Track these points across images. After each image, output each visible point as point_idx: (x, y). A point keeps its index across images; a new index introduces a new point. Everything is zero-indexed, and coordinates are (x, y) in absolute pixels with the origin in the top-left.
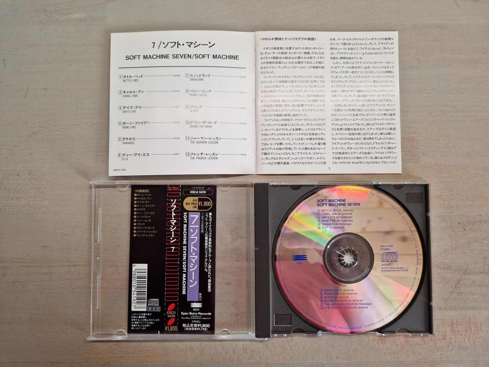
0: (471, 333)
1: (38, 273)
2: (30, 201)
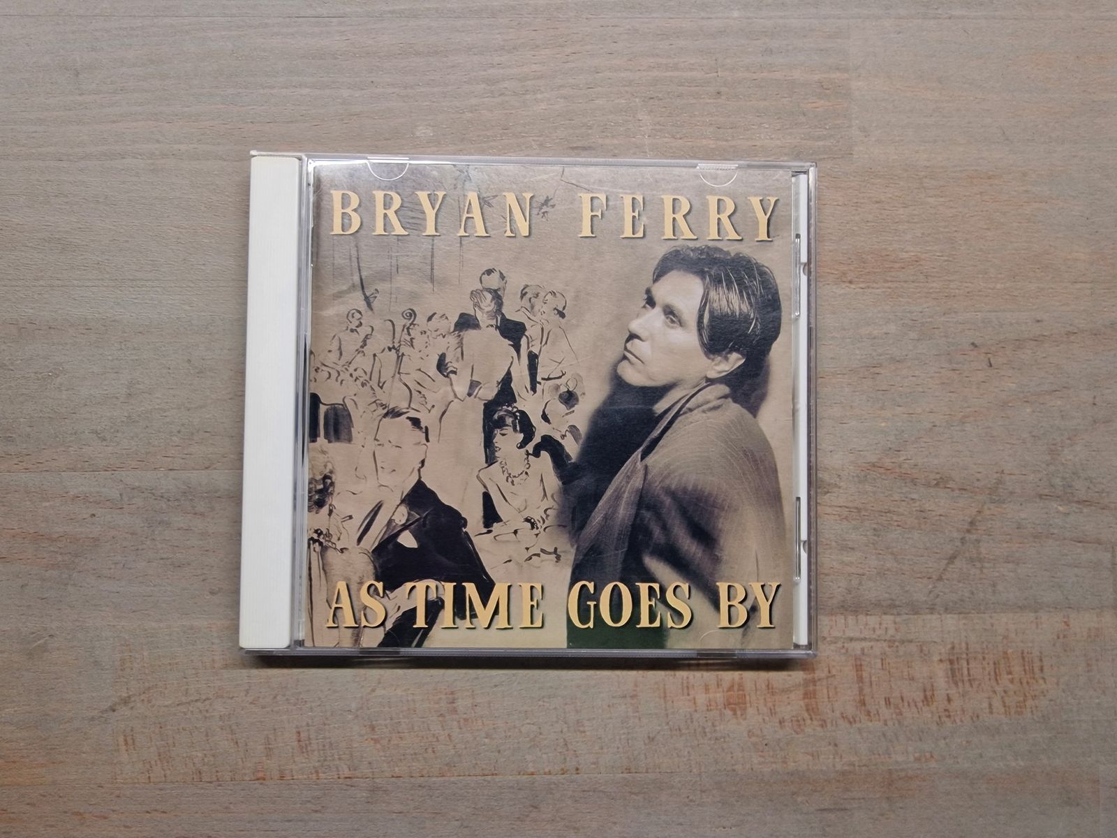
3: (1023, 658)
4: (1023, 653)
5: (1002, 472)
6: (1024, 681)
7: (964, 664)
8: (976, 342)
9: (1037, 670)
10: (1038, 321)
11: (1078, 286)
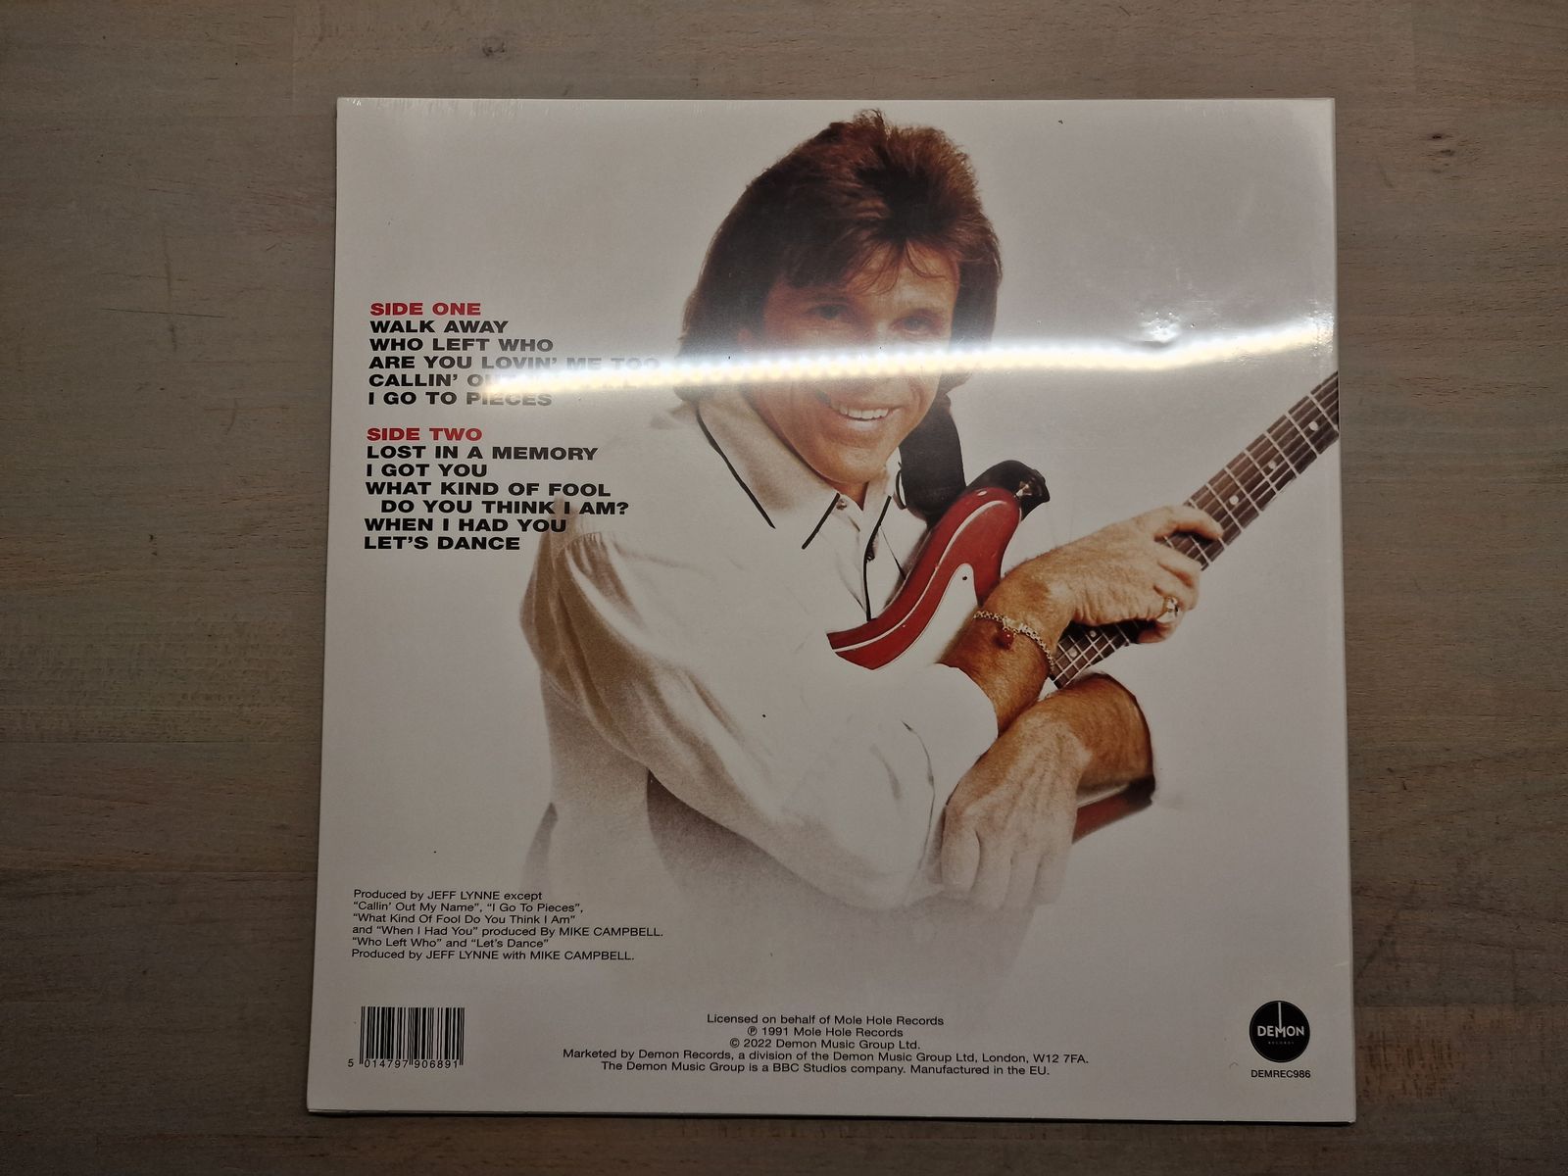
0: (1423, 1066)
1: (263, 897)
2: (241, 706)
3: (1434, 1047)
4: (1433, 1041)
5: (1415, 883)
6: (1434, 1066)
7: (1382, 1052)
8: (1392, 768)
9: (1445, 1056)
10: (1448, 750)
11: (1483, 718)
